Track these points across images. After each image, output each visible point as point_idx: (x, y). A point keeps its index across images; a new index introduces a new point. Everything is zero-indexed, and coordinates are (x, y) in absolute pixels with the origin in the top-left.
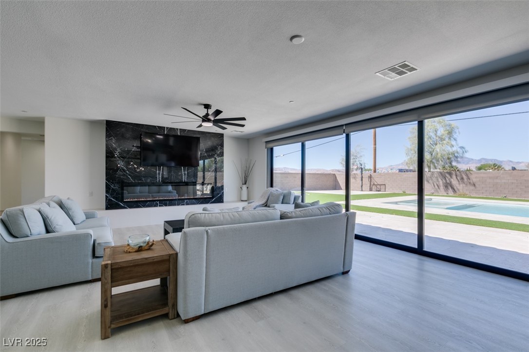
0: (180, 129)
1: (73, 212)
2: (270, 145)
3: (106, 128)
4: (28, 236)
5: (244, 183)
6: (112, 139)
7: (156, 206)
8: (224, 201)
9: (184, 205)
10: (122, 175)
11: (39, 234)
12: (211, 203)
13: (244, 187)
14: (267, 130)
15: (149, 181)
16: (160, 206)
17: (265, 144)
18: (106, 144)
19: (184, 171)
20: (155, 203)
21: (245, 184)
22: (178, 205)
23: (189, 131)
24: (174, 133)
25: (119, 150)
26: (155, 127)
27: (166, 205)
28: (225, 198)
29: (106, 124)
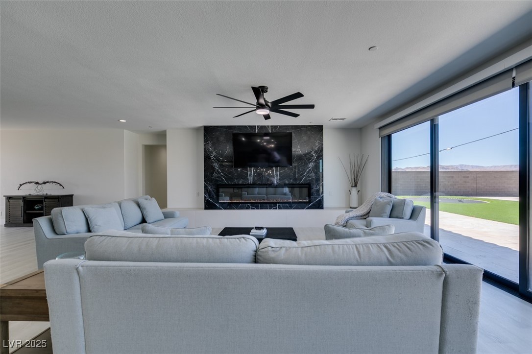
0: (271, 126)
1: (147, 212)
2: (386, 132)
3: (204, 134)
4: (65, 234)
5: (353, 186)
6: (209, 143)
7: (248, 208)
8: (324, 206)
9: (276, 209)
10: (217, 177)
11: (77, 233)
12: (307, 208)
13: (354, 191)
14: (376, 109)
15: (240, 182)
16: (252, 209)
17: (378, 130)
18: (205, 149)
19: (276, 171)
20: (247, 205)
21: (356, 186)
22: (270, 208)
23: (281, 127)
24: (265, 131)
25: (214, 154)
26: (246, 127)
27: (257, 208)
28: (326, 204)
29: (205, 130)
